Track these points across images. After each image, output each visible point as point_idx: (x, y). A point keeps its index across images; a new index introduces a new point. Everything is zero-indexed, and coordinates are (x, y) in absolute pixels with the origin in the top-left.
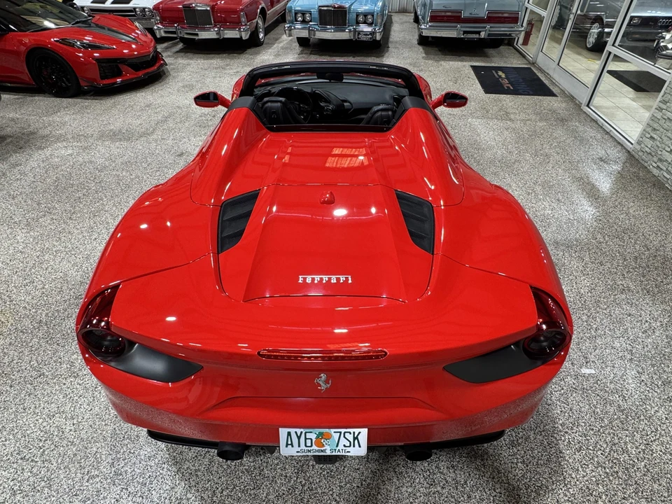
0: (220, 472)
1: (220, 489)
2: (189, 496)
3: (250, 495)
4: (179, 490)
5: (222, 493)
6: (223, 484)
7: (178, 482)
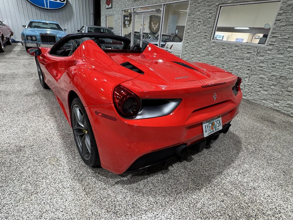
0: (160, 184)
1: (166, 189)
2: (158, 198)
3: (179, 184)
4: (151, 199)
5: (168, 190)
6: (166, 187)
7: (148, 198)
